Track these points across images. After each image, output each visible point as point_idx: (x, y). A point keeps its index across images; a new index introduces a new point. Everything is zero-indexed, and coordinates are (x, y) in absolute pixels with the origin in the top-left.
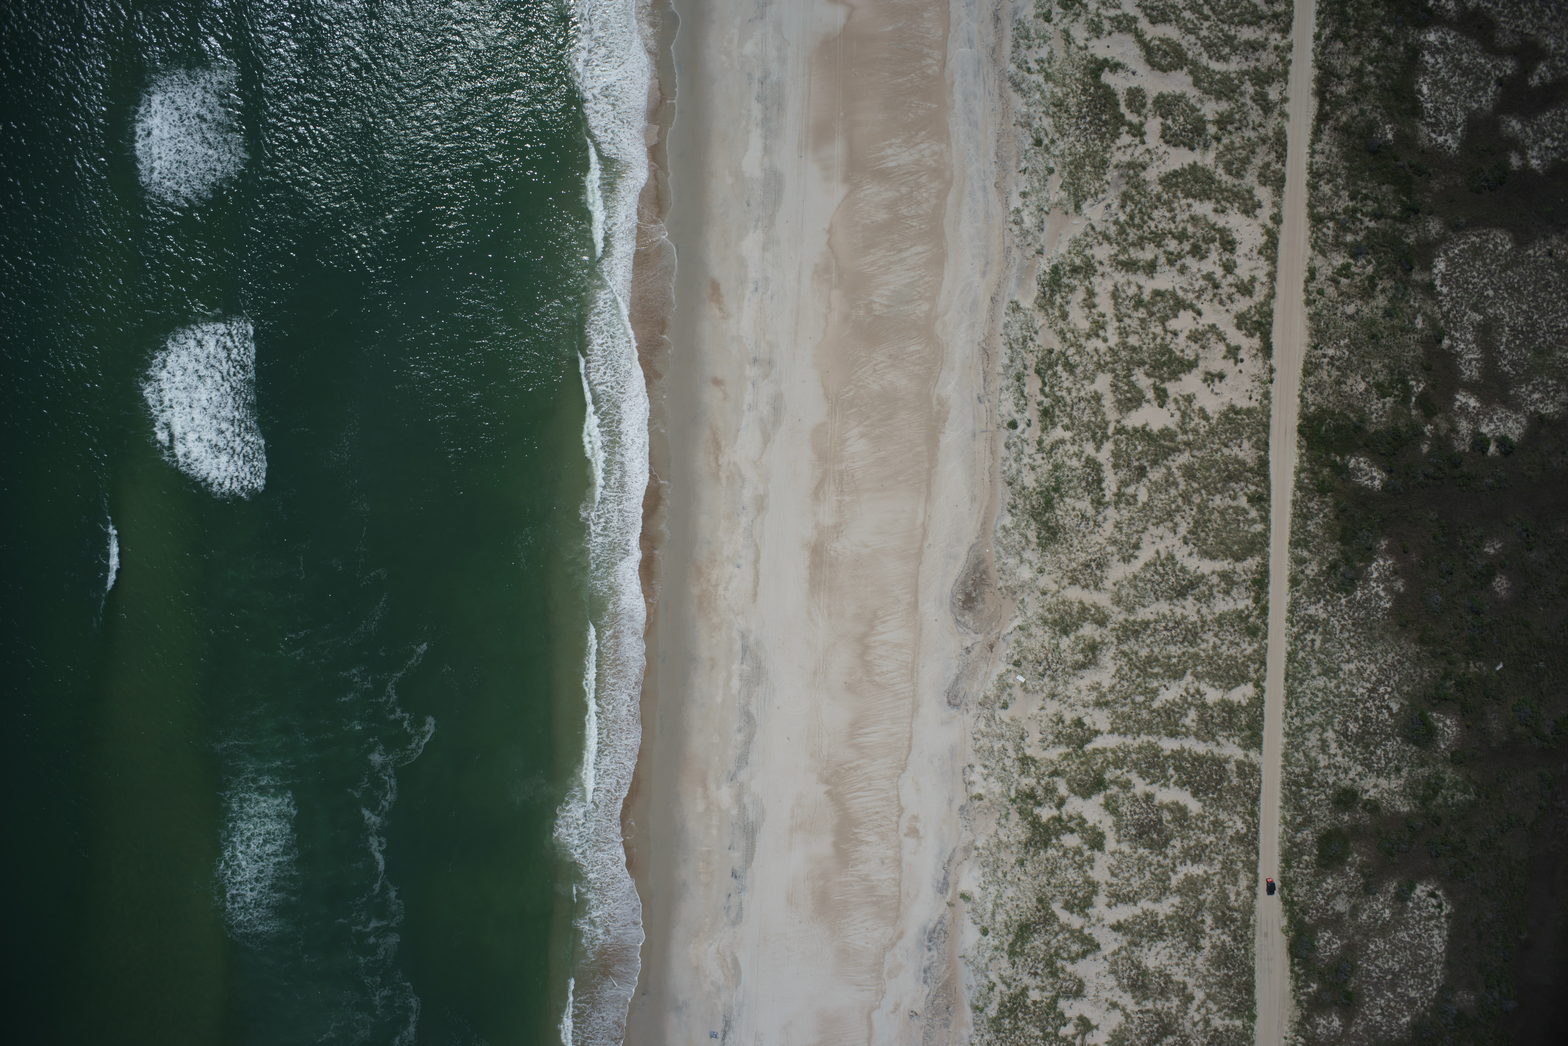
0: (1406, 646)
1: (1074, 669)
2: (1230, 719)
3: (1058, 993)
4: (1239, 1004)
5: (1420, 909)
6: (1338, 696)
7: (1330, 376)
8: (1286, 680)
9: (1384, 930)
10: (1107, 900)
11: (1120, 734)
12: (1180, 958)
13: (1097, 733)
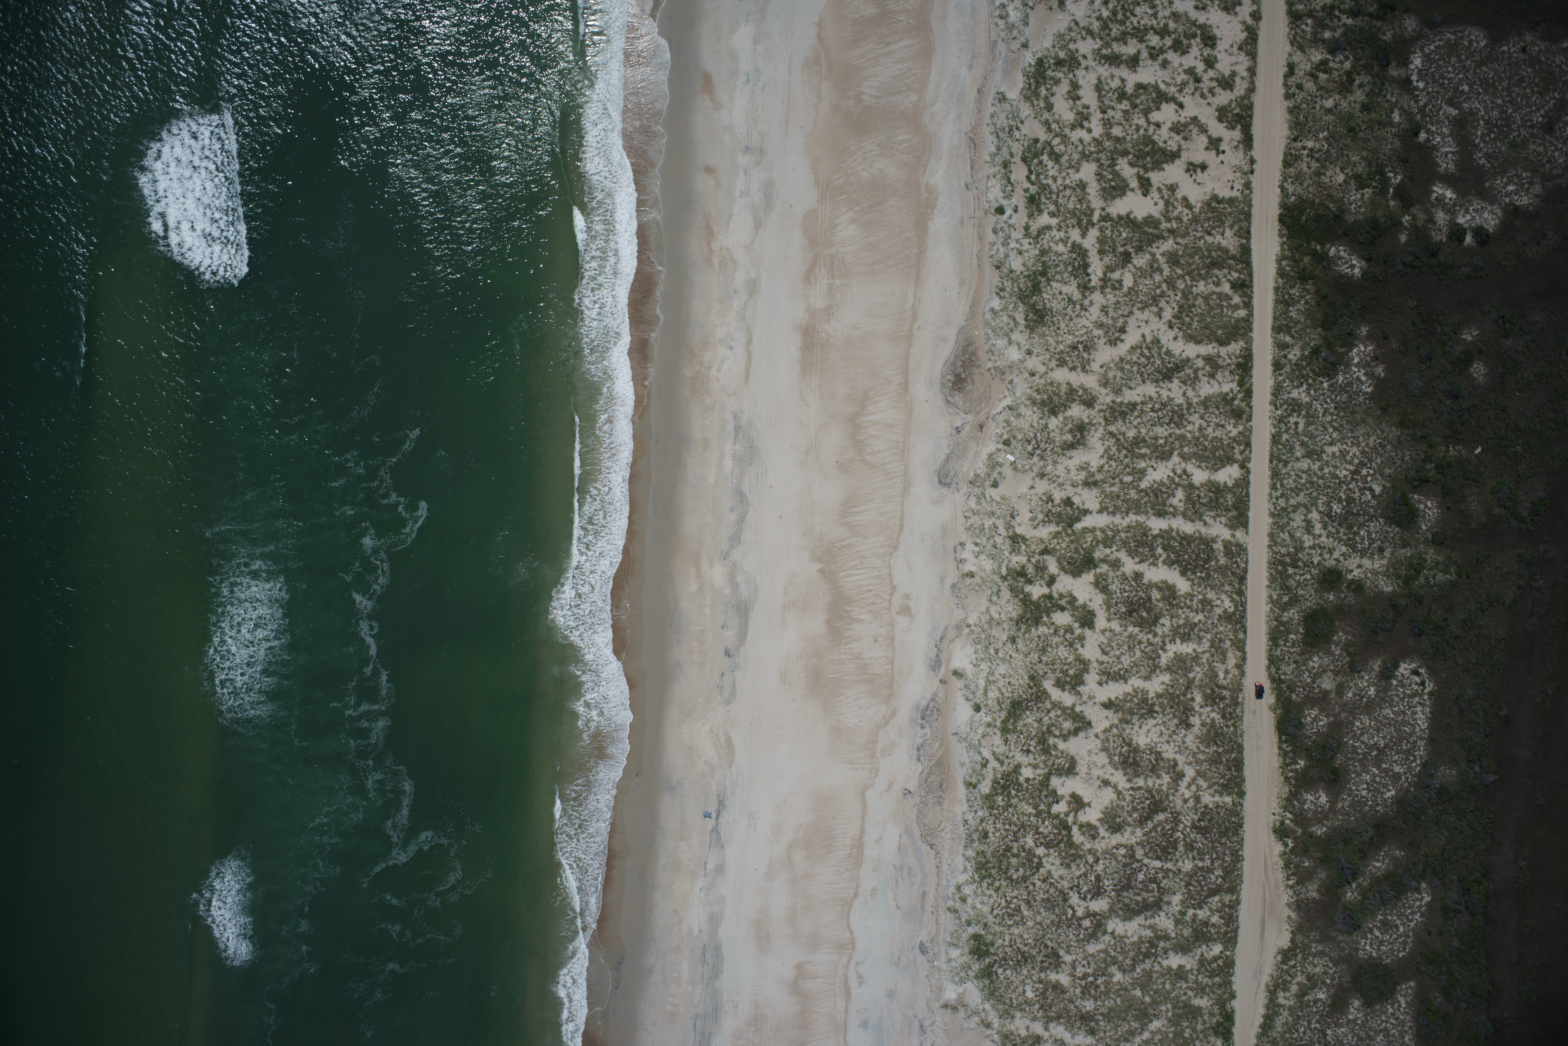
0: (1387, 429)
1: (1063, 449)
2: (1216, 498)
3: (1050, 770)
4: (1228, 781)
5: (1403, 686)
6: (1322, 478)
7: (1309, 168)
8: (1271, 461)
9: (1369, 707)
10: (1098, 678)
11: (1109, 513)
12: (1170, 736)
13: (1086, 512)
